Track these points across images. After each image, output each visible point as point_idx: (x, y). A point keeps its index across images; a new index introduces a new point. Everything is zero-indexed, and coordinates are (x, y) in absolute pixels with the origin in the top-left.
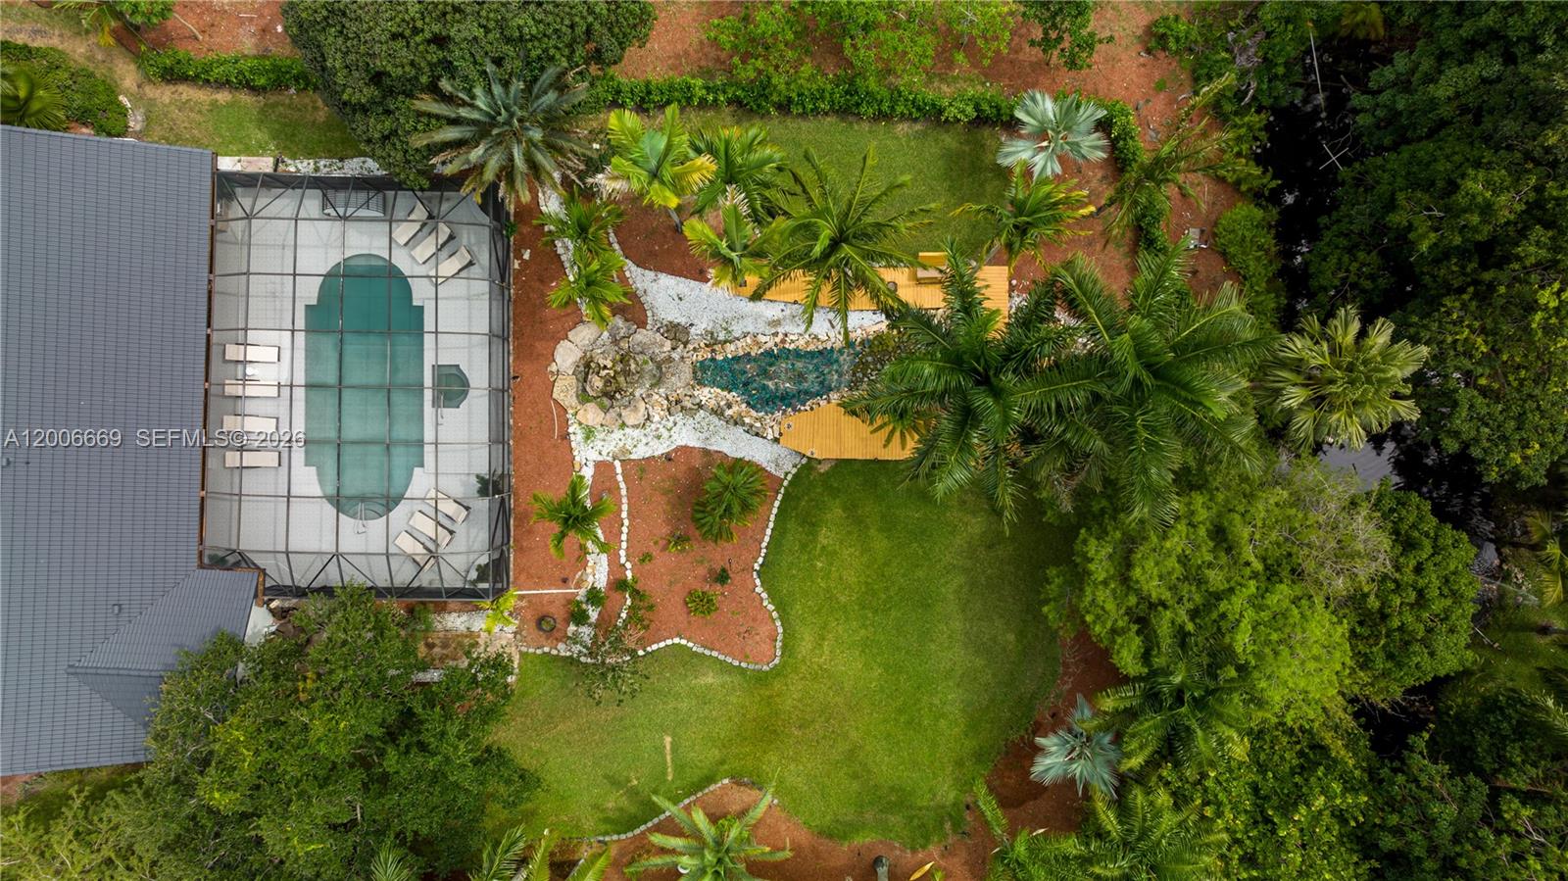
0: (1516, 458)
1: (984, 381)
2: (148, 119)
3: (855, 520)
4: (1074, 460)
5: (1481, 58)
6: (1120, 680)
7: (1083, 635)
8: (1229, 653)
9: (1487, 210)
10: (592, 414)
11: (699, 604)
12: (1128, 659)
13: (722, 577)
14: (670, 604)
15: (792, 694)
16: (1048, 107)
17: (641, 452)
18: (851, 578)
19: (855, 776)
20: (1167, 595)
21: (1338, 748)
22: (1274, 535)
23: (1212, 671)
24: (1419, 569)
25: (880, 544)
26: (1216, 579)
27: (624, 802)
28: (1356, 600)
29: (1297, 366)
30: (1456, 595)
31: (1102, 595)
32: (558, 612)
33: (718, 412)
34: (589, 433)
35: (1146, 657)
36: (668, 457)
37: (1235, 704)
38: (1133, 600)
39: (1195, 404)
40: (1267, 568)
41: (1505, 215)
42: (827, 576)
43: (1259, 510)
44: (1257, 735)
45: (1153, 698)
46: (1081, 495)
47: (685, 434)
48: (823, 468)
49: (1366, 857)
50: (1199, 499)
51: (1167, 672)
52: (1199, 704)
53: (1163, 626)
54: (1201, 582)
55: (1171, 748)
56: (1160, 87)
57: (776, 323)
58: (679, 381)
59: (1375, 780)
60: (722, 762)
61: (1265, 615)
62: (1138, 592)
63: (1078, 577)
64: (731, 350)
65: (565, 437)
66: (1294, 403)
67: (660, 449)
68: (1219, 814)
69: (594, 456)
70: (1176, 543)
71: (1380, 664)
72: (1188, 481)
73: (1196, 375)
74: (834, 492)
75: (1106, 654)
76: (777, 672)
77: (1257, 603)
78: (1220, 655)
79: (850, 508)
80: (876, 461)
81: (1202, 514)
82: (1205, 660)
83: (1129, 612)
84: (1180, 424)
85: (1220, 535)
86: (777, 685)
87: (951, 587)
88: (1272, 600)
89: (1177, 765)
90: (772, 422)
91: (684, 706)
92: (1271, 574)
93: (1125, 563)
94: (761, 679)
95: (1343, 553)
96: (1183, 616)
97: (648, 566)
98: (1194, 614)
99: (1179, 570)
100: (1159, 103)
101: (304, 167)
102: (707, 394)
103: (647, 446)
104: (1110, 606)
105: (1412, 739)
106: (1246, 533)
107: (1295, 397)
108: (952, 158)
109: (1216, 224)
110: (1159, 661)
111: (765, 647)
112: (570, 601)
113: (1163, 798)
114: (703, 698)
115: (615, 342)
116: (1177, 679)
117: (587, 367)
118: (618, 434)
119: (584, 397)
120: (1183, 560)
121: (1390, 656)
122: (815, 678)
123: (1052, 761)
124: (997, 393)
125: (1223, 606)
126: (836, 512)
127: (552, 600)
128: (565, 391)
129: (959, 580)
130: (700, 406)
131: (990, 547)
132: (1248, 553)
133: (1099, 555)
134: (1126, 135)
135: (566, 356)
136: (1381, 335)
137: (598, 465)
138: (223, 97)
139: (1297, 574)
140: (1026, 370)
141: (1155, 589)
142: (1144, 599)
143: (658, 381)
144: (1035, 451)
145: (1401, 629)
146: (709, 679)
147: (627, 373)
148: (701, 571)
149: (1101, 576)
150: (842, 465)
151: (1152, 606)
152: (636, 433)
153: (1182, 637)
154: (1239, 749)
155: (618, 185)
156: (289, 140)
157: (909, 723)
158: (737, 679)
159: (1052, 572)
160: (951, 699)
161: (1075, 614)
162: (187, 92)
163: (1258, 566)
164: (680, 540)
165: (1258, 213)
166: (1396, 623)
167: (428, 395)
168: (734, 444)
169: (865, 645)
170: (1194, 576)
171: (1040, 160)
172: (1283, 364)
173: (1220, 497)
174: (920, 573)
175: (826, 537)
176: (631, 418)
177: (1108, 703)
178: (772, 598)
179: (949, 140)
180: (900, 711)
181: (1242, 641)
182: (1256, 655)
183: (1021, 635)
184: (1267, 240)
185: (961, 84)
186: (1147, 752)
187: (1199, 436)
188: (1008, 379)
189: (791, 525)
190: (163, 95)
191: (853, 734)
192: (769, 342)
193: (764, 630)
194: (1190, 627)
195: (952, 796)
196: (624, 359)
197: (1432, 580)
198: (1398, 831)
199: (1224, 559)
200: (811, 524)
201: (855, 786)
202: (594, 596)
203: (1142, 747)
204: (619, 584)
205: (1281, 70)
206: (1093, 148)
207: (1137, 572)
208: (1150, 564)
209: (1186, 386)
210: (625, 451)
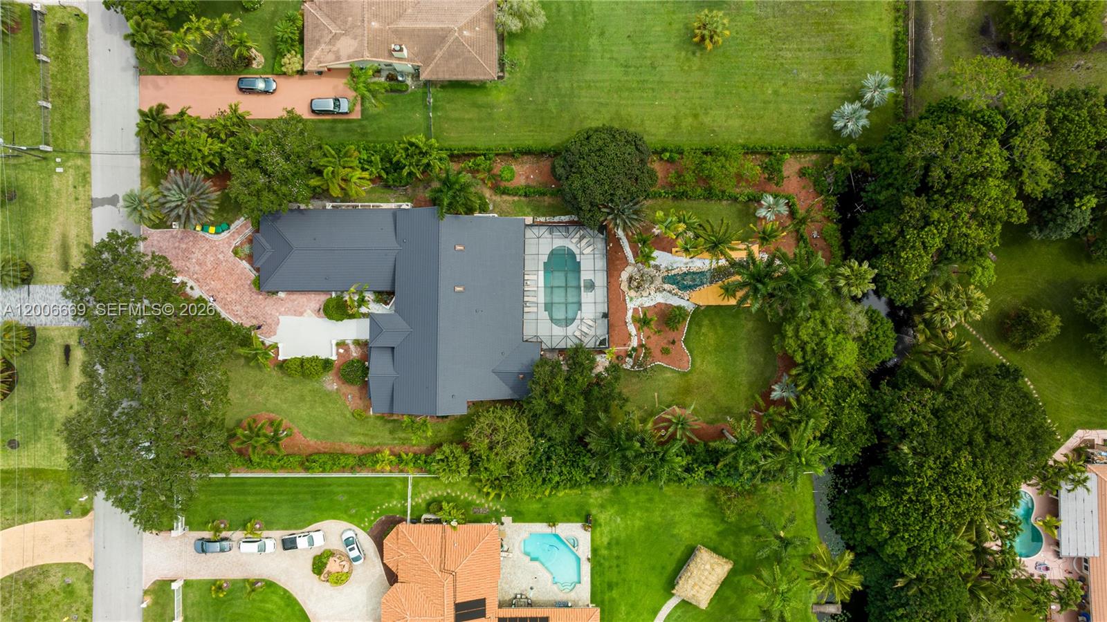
0: (903, 299)
1: (759, 281)
2: (494, 206)
3: (713, 324)
4: (783, 301)
5: (891, 189)
6: (795, 365)
7: (785, 353)
8: (827, 355)
9: (889, 234)
10: (632, 293)
11: (665, 352)
12: (798, 358)
13: (673, 342)
14: (656, 352)
15: (694, 379)
16: (771, 199)
17: (646, 305)
18: (712, 342)
19: (714, 404)
20: (809, 340)
21: (859, 383)
22: (837, 321)
23: (822, 360)
24: (877, 329)
25: (720, 331)
26: (822, 334)
27: (643, 414)
28: (860, 338)
29: (842, 275)
30: (887, 336)
31: (791, 341)
32: (622, 354)
33: (670, 292)
34: (631, 299)
35: (803, 357)
36: (655, 306)
37: (829, 369)
38: (799, 342)
39: (814, 286)
40: (836, 330)
41: (893, 235)
42: (704, 341)
43: (833, 314)
44: (836, 380)
45: (806, 369)
46: (785, 311)
47: (660, 298)
48: (702, 308)
49: (868, 413)
50: (817, 313)
51: (809, 361)
52: (818, 369)
53: (808, 348)
54: (818, 335)
55: (811, 384)
56: (804, 188)
57: (687, 263)
58: (658, 282)
59: (871, 394)
60: (673, 401)
61: (836, 343)
62: (801, 340)
63: (783, 337)
64: (673, 272)
65: (625, 300)
66: (842, 285)
67: (652, 303)
68: (825, 401)
69: (633, 306)
70: (811, 324)
71: (868, 356)
72: (813, 307)
73: (814, 278)
74: (706, 316)
75: (792, 358)
76: (690, 372)
77: (834, 340)
78: (824, 355)
79: (711, 321)
80: (719, 306)
81: (818, 316)
82: (820, 357)
83: (798, 345)
84: (810, 291)
85: (823, 322)
86: (690, 376)
87: (743, 344)
88: (838, 339)
89: (813, 389)
90: (686, 294)
91: (661, 383)
92: (837, 332)
93: (797, 331)
94: (685, 374)
95: (856, 325)
96: (814, 346)
97: (649, 340)
98: (817, 345)
99: (812, 332)
100: (803, 192)
101: (542, 219)
102: (666, 286)
103: (648, 303)
104: (793, 344)
105: (882, 382)
106: (830, 321)
107: (842, 283)
108: (740, 211)
109: (822, 230)
110: (807, 358)
111: (686, 364)
112: (626, 351)
113: (810, 398)
114: (667, 381)
115: (639, 271)
116: (812, 362)
117: (631, 279)
118: (640, 299)
119: (630, 288)
120: (813, 329)
121: (870, 354)
122: (701, 373)
123: (776, 394)
124: (764, 284)
125: (824, 341)
126: (706, 322)
127: (621, 351)
128: (624, 286)
129: (745, 342)
130: (664, 290)
131: (755, 331)
132: (831, 326)
133: (789, 330)
134: (794, 204)
135: (624, 276)
136: (865, 265)
137: (634, 309)
138: (516, 198)
139: (845, 332)
140: (771, 278)
141: (805, 338)
142: (802, 341)
143: (652, 283)
144: (773, 299)
145: (873, 346)
146: (668, 375)
147: (643, 280)
148: (665, 341)
149: (790, 335)
150: (708, 307)
151: (805, 344)
152: (646, 299)
153: (814, 351)
154: (830, 383)
155: (659, 231)
156: (537, 211)
157: (731, 387)
158: (677, 375)
159: (775, 336)
160: (744, 379)
161: (783, 347)
162: (505, 197)
163: (833, 330)
164: (659, 331)
165: (835, 226)
166: (871, 344)
167: (582, 289)
168: (675, 301)
169: (717, 363)
170: (816, 334)
171: (769, 215)
172: (840, 274)
173: (823, 312)
174: (733, 340)
175: (704, 330)
176: (645, 294)
177: (794, 372)
178: (688, 349)
179: (739, 206)
180: (728, 383)
181: (830, 350)
182: (834, 354)
183: (765, 358)
184: (838, 234)
185: (742, 189)
186: (805, 385)
187: (815, 294)
188: (767, 280)
189: (693, 326)
190: (498, 198)
191: (714, 391)
192: (685, 270)
193: (686, 359)
194: (816, 348)
195: (745, 409)
196: (642, 276)
197: (880, 332)
198: (876, 407)
199: (824, 329)
200: (700, 326)
201: (715, 407)
202: (634, 349)
203: (803, 383)
204: (641, 346)
205: (840, 184)
206: (784, 210)
207: (800, 333)
208: (804, 331)
209: (811, 282)
210: (642, 304)
